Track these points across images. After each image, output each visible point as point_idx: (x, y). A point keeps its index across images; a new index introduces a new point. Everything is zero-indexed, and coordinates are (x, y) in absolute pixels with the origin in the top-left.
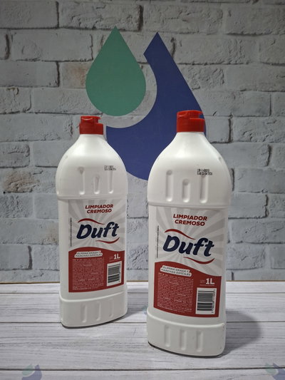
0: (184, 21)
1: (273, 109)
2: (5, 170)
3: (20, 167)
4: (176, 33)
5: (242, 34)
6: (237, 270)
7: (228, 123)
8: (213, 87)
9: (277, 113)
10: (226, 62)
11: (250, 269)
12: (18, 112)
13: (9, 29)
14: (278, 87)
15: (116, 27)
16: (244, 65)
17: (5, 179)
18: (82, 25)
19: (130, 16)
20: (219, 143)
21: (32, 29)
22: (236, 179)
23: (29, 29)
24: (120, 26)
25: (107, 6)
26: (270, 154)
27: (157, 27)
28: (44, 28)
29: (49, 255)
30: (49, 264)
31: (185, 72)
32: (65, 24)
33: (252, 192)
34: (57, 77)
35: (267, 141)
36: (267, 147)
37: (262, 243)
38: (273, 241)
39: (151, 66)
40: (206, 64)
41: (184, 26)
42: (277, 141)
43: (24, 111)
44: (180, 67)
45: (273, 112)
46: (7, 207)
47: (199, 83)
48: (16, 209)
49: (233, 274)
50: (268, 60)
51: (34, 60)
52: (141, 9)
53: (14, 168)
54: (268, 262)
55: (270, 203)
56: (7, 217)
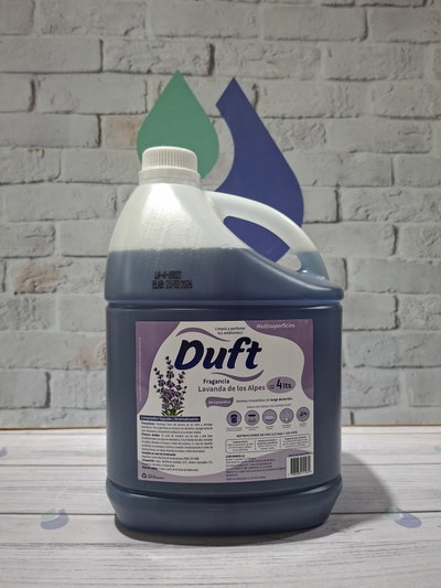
0: (270, 62)
1: (396, 176)
2: (19, 260)
3: (39, 257)
4: (259, 78)
5: (348, 79)
6: (358, 408)
7: (333, 195)
8: (312, 147)
9: (403, 181)
10: (328, 115)
11: (378, 407)
12: (42, 181)
13: (36, 73)
14: (402, 147)
15: (178, 71)
16: (354, 119)
17: (18, 274)
18: (133, 69)
19: (197, 57)
20: (322, 222)
21: (67, 73)
22: (349, 274)
23: (62, 73)
24: (183, 69)
25: (167, 45)
26: (396, 238)
27: (233, 71)
28: (82, 73)
29: (76, 386)
30: (76, 400)
31: (272, 127)
32: (111, 67)
33: (373, 292)
34: (97, 134)
35: (391, 221)
36: (390, 229)
37: (394, 367)
38: (409, 364)
39: (227, 120)
40: (300, 118)
41: (270, 70)
42: (405, 220)
43: (50, 180)
44: (266, 122)
45: (397, 180)
46: (18, 314)
47: (292, 142)
48: (31, 318)
49: (352, 415)
50: (385, 111)
51: (68, 112)
52: (212, 49)
53: (31, 258)
54: (405, 397)
55: (401, 308)
56: (18, 328)
